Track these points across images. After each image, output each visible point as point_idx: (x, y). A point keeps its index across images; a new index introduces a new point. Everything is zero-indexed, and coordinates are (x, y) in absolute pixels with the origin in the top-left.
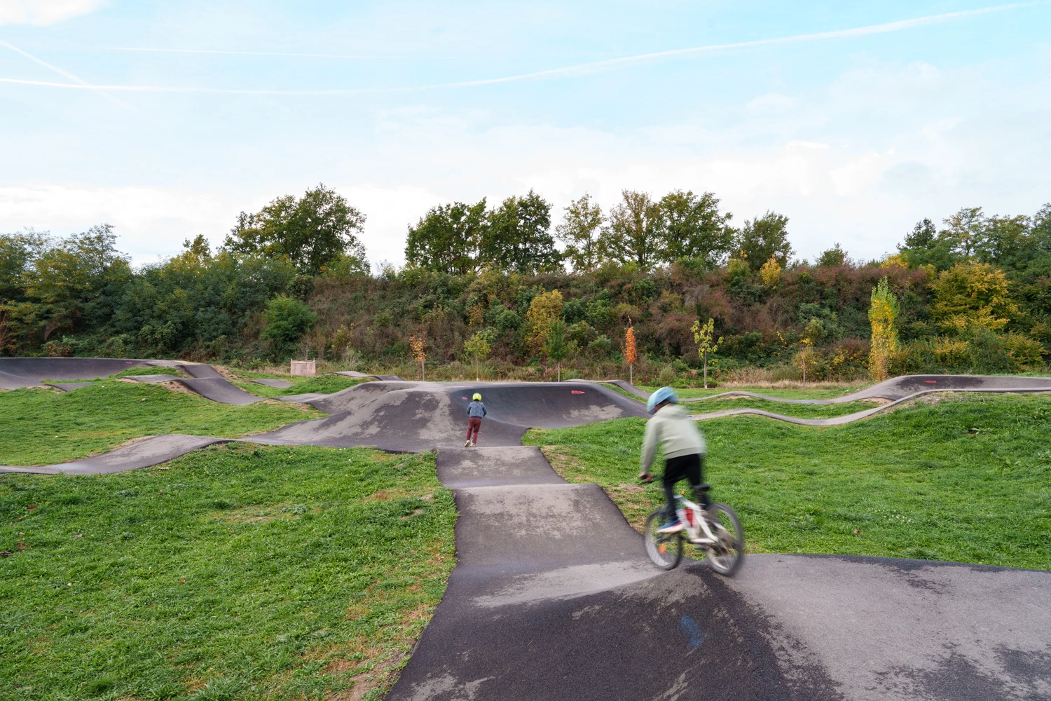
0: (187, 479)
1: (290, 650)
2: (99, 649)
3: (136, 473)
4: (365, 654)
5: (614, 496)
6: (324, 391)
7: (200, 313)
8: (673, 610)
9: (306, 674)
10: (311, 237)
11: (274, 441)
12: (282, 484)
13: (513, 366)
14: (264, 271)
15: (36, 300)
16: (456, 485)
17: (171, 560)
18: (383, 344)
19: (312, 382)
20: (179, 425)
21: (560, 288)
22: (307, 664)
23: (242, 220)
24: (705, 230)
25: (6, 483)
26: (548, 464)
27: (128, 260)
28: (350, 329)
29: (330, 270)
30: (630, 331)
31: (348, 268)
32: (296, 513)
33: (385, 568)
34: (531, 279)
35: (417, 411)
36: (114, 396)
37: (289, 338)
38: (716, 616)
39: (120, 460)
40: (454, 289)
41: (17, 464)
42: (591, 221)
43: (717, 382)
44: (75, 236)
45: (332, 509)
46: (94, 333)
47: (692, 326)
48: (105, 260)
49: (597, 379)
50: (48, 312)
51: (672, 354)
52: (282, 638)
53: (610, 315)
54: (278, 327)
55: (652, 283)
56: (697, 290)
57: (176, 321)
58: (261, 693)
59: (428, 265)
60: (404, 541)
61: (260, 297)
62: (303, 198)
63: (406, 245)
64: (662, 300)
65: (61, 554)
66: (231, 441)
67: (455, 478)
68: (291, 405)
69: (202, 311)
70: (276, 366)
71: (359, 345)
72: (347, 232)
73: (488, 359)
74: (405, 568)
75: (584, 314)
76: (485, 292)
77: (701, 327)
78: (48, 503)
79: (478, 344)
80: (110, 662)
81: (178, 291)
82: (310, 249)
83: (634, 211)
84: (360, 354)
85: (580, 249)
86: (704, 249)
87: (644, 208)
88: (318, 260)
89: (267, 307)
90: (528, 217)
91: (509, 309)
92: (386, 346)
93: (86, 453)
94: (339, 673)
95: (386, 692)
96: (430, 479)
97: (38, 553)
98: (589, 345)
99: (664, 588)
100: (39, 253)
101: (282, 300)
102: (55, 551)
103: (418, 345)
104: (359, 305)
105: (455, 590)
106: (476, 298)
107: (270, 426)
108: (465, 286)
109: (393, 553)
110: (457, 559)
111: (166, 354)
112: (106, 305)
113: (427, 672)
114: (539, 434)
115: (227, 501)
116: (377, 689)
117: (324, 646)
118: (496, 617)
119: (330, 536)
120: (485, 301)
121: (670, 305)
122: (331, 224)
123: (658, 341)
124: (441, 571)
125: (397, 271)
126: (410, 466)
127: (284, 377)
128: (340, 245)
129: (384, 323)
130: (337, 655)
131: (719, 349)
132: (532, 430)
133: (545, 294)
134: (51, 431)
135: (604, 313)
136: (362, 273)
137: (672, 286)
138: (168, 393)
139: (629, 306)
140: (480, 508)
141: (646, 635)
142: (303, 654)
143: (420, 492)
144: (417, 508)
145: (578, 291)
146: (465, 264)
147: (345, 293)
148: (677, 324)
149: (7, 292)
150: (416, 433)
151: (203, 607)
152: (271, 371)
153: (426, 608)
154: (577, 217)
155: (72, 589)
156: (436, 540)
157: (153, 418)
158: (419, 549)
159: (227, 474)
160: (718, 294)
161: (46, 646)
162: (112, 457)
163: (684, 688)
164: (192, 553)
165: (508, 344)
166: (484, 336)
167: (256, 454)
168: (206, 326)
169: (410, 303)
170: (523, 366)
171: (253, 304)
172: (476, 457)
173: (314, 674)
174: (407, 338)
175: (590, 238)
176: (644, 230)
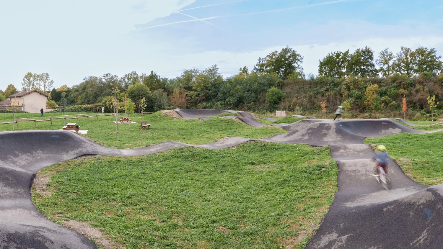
0: (241, 153)
1: (276, 219)
2: (213, 208)
3: (225, 150)
4: (303, 223)
5: (399, 163)
6: (288, 122)
7: (245, 94)
8: (421, 206)
9: (282, 229)
10: (284, 65)
11: (270, 141)
12: (273, 157)
13: (360, 113)
14: (267, 78)
15: (195, 90)
16: (338, 159)
17: (236, 181)
18: (310, 105)
19: (284, 119)
20: (238, 134)
21: (377, 83)
22: (282, 225)
23: (259, 60)
24: (432, 62)
25: (187, 149)
26: (373, 151)
27: (222, 76)
28: (298, 99)
29: (290, 77)
30: (404, 100)
31: (297, 77)
32: (278, 168)
33: (311, 190)
34: (366, 80)
35: (323, 130)
36: (218, 123)
37: (276, 103)
38: (437, 207)
39: (219, 145)
40: (337, 84)
41: (190, 144)
42: (389, 58)
43: (437, 119)
44: (206, 69)
45: (291, 167)
46: (212, 101)
47: (427, 98)
48: (215, 77)
49: (392, 118)
50: (199, 94)
51: (420, 108)
52: (273, 214)
53: (396, 93)
54: (272, 99)
55: (412, 82)
56: (429, 84)
57: (237, 97)
58: (265, 233)
59: (327, 75)
60: (318, 180)
61: (265, 88)
62: (281, 51)
63: (319, 68)
64: (416, 88)
65: (203, 174)
66: (256, 140)
67: (337, 156)
68: (276, 128)
69: (246, 93)
70: (271, 113)
71: (301, 105)
72: (297, 63)
73: (350, 110)
74: (318, 191)
75: (386, 93)
76: (349, 85)
77: (430, 98)
78: (199, 157)
79: (346, 105)
80: (216, 213)
81: (238, 86)
82: (283, 70)
83: (405, 54)
84: (301, 109)
85: (385, 69)
86: (431, 69)
87: (409, 53)
88: (286, 74)
89: (268, 92)
90: (365, 56)
91: (358, 91)
92: (311, 106)
93: (210, 141)
94: (293, 230)
95: (311, 238)
96: (328, 156)
97: (196, 173)
98: (389, 105)
99: (418, 198)
100: (196, 75)
101: (273, 89)
102: (201, 173)
103: (323, 105)
104: (301, 90)
105: (337, 200)
106: (345, 87)
107: (269, 135)
108: (341, 82)
109: (314, 185)
110: (338, 188)
111: (234, 108)
112: (215, 92)
113: (327, 232)
114: (370, 139)
115: (254, 162)
116: (308, 237)
117: (288, 219)
118: (353, 211)
119: (290, 177)
120: (349, 89)
121: (419, 90)
122: (291, 60)
123: (415, 104)
124: (332, 192)
125: (315, 77)
126: (320, 151)
127: (274, 117)
128: (294, 68)
129: (310, 97)
130: (293, 223)
131: (437, 106)
132: (367, 138)
133: (372, 86)
134: (199, 134)
135: (394, 93)
136: (302, 78)
137: (420, 83)
138: (235, 122)
139: (404, 90)
140: (347, 168)
141: (411, 216)
142: (280, 221)
143: (324, 162)
144: (323, 168)
145: (384, 84)
146: (342, 74)
147: (296, 86)
148: (422, 97)
149: (187, 88)
150: (322, 139)
151: (246, 199)
152: (269, 115)
153: (326, 207)
154: (384, 56)
155: (205, 187)
156: (330, 180)
157: (230, 131)
158: (324, 183)
159: (254, 152)
160: (437, 86)
161: (198, 204)
162: (217, 143)
163: (426, 236)
164: (242, 179)
165: (358, 105)
166: (349, 102)
167: (264, 145)
168: (247, 99)
169: (320, 89)
170: (363, 113)
171: (263, 90)
172: (345, 148)
173: (284, 229)
174: (319, 103)
175: (388, 64)
176: (409, 61)
